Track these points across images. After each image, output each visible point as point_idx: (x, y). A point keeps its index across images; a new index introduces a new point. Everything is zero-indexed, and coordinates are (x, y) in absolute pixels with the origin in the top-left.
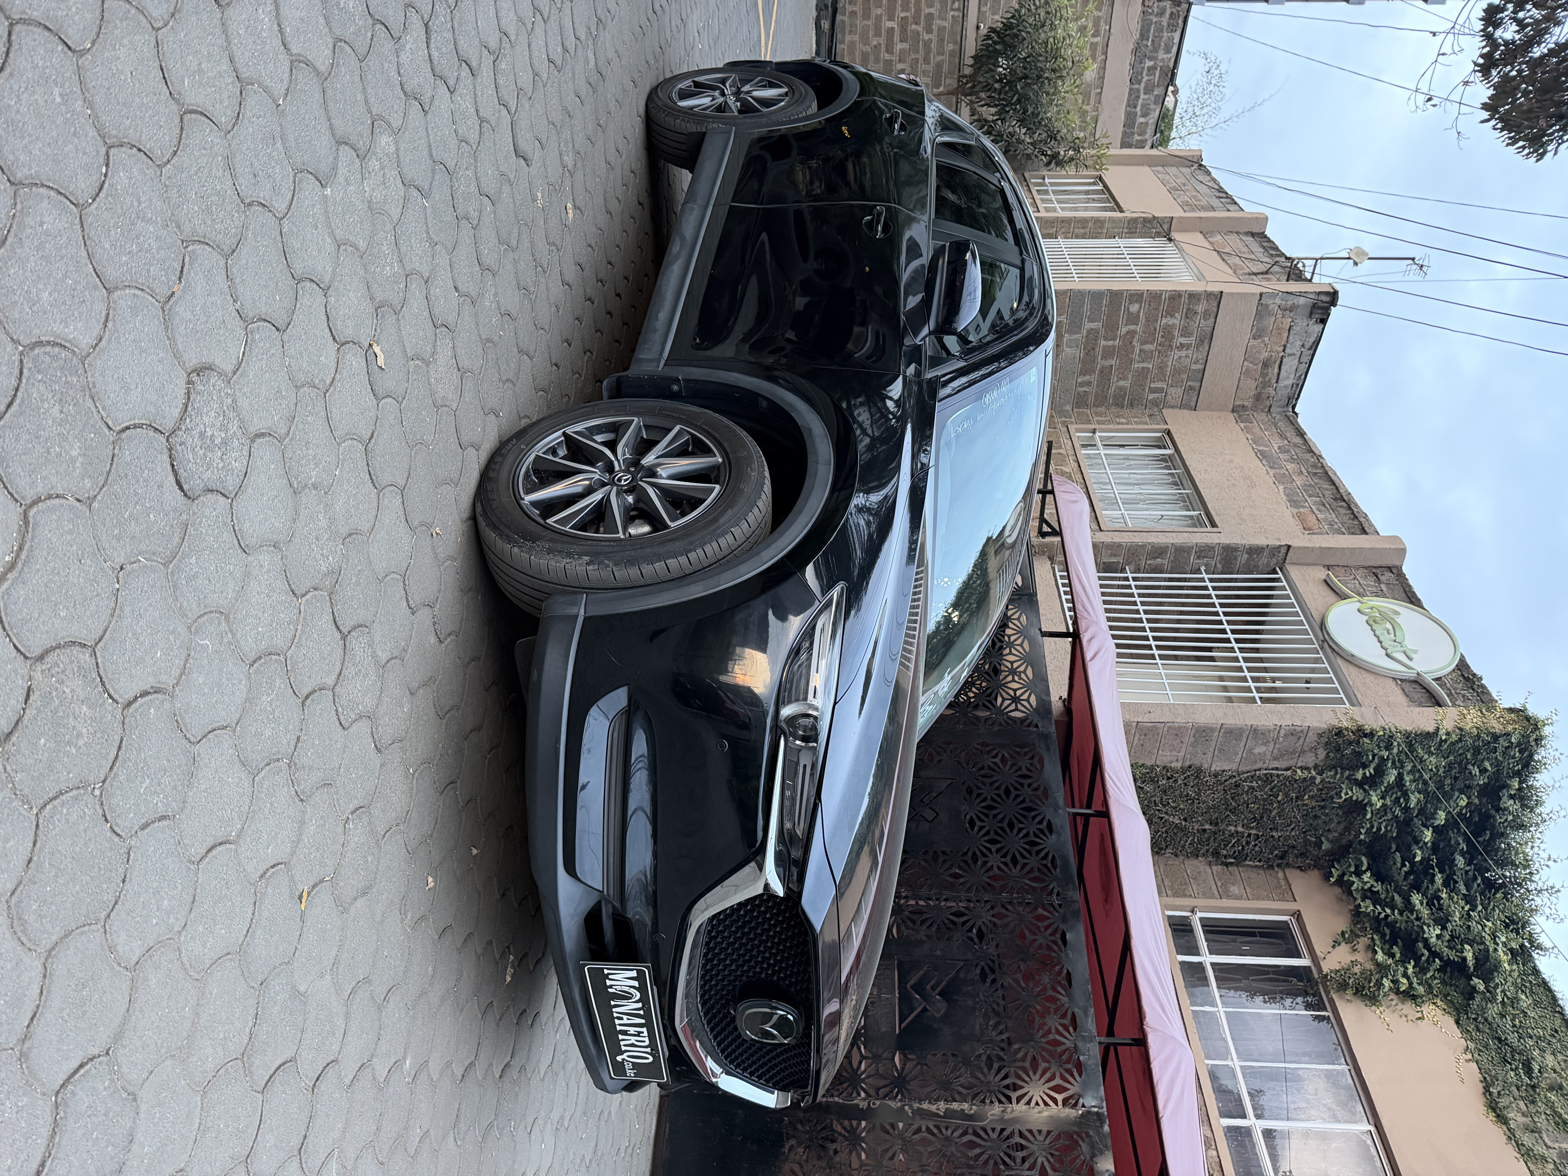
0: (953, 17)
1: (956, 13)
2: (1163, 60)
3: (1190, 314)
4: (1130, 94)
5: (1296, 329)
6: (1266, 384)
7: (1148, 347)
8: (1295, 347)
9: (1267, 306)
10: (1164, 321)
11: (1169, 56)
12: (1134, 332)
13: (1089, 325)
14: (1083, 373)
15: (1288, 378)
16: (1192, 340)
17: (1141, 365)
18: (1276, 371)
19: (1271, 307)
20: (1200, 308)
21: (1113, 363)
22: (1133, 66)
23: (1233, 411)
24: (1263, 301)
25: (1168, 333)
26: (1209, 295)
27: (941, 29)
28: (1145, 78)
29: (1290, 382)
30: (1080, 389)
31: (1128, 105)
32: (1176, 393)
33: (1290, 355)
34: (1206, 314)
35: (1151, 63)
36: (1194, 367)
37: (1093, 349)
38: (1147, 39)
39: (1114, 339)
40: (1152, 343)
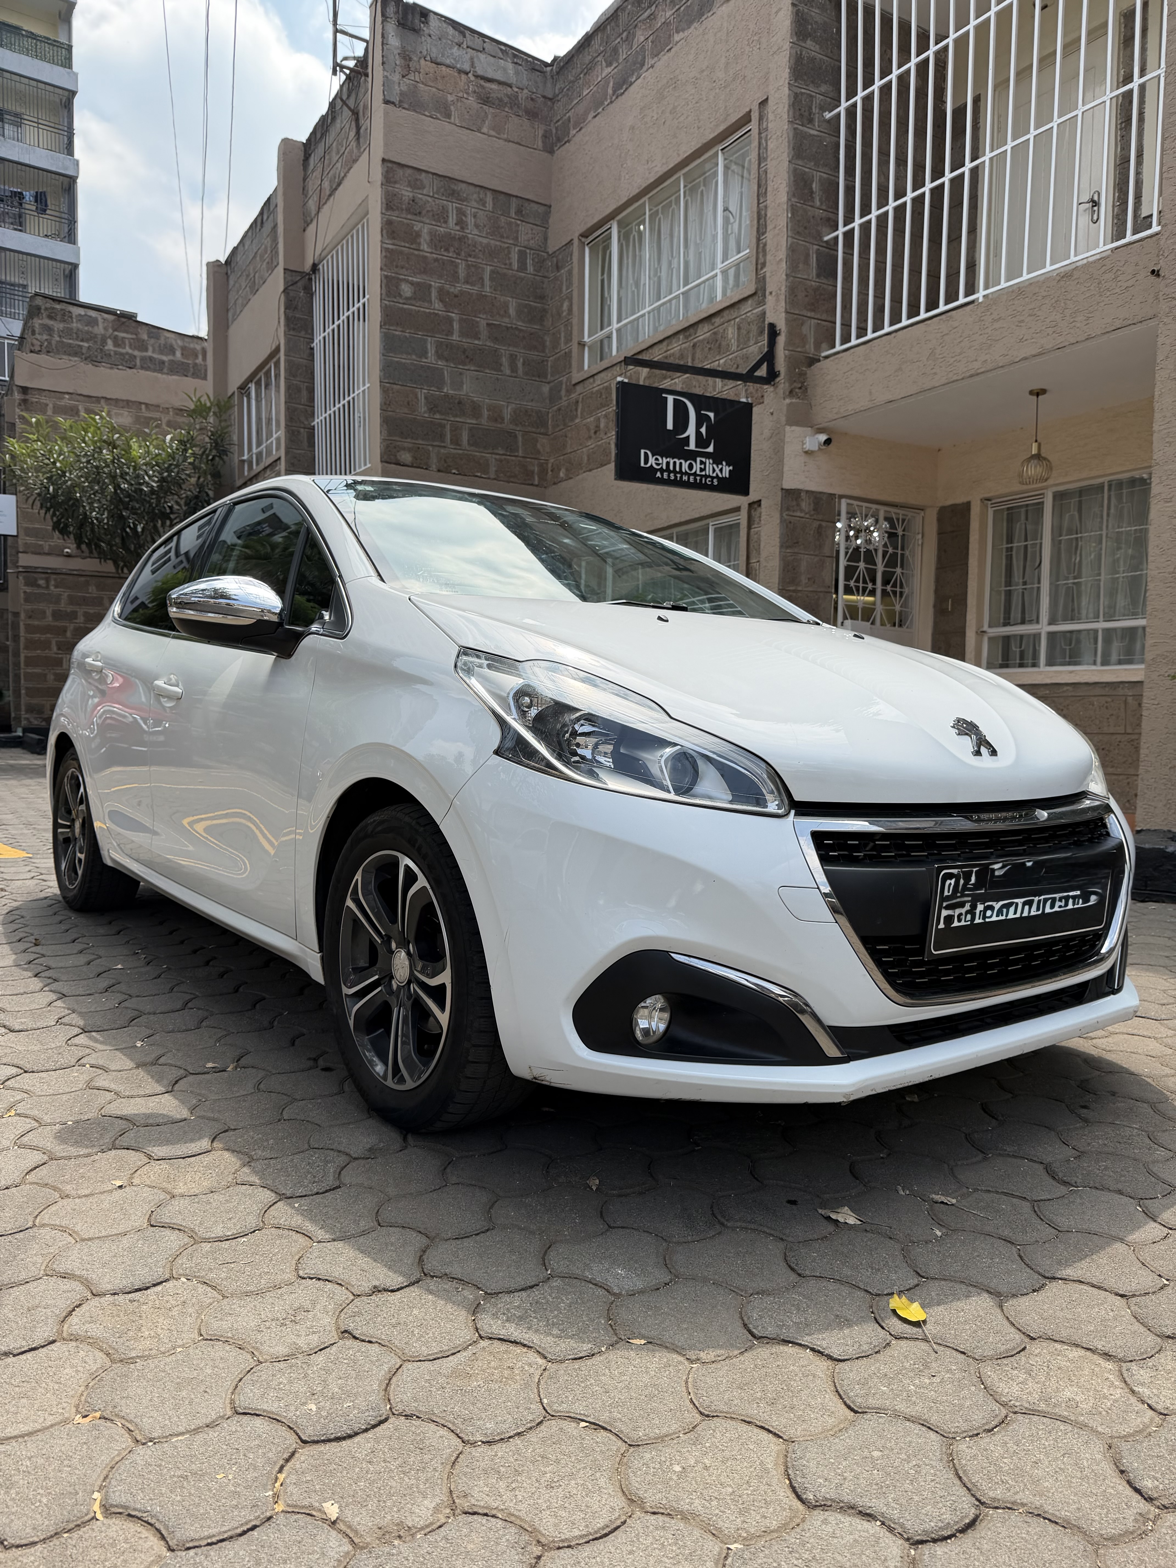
0: (56, 587)
1: (53, 582)
2: (106, 329)
3: (415, 209)
4: (147, 369)
5: (434, 53)
6: (513, 102)
7: (462, 272)
8: (461, 57)
9: (402, 94)
10: (425, 247)
11: (100, 320)
12: (441, 290)
13: (431, 358)
14: (498, 367)
15: (505, 70)
16: (452, 207)
17: (487, 282)
18: (494, 86)
19: (404, 88)
20: (407, 193)
21: (483, 323)
22: (113, 365)
23: (551, 152)
24: (396, 99)
25: (440, 242)
26: (388, 179)
27: (72, 601)
28: (128, 350)
29: (510, 66)
30: (520, 371)
31: (161, 371)
32: (526, 233)
33: (473, 65)
34: (415, 185)
35: (110, 342)
36: (489, 206)
37: (464, 351)
38: (81, 347)
39: (450, 321)
40: (456, 266)
